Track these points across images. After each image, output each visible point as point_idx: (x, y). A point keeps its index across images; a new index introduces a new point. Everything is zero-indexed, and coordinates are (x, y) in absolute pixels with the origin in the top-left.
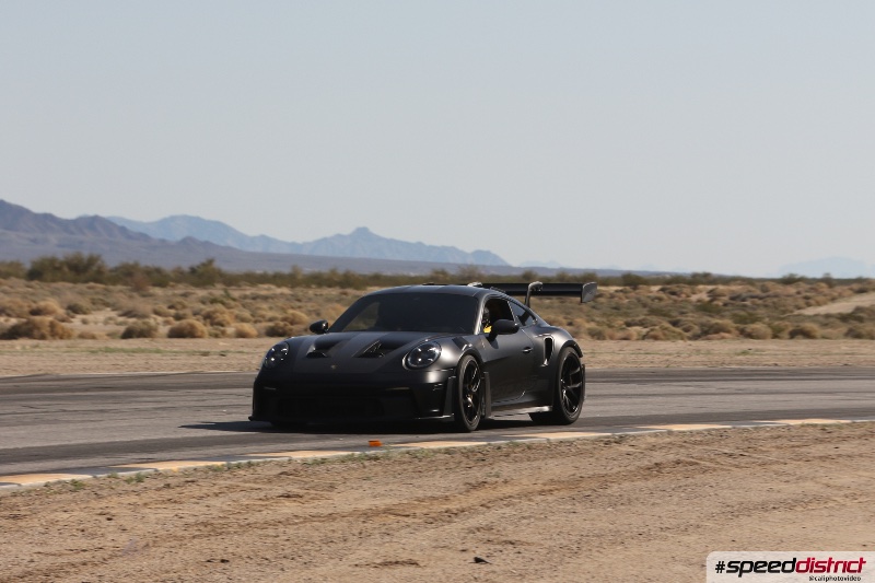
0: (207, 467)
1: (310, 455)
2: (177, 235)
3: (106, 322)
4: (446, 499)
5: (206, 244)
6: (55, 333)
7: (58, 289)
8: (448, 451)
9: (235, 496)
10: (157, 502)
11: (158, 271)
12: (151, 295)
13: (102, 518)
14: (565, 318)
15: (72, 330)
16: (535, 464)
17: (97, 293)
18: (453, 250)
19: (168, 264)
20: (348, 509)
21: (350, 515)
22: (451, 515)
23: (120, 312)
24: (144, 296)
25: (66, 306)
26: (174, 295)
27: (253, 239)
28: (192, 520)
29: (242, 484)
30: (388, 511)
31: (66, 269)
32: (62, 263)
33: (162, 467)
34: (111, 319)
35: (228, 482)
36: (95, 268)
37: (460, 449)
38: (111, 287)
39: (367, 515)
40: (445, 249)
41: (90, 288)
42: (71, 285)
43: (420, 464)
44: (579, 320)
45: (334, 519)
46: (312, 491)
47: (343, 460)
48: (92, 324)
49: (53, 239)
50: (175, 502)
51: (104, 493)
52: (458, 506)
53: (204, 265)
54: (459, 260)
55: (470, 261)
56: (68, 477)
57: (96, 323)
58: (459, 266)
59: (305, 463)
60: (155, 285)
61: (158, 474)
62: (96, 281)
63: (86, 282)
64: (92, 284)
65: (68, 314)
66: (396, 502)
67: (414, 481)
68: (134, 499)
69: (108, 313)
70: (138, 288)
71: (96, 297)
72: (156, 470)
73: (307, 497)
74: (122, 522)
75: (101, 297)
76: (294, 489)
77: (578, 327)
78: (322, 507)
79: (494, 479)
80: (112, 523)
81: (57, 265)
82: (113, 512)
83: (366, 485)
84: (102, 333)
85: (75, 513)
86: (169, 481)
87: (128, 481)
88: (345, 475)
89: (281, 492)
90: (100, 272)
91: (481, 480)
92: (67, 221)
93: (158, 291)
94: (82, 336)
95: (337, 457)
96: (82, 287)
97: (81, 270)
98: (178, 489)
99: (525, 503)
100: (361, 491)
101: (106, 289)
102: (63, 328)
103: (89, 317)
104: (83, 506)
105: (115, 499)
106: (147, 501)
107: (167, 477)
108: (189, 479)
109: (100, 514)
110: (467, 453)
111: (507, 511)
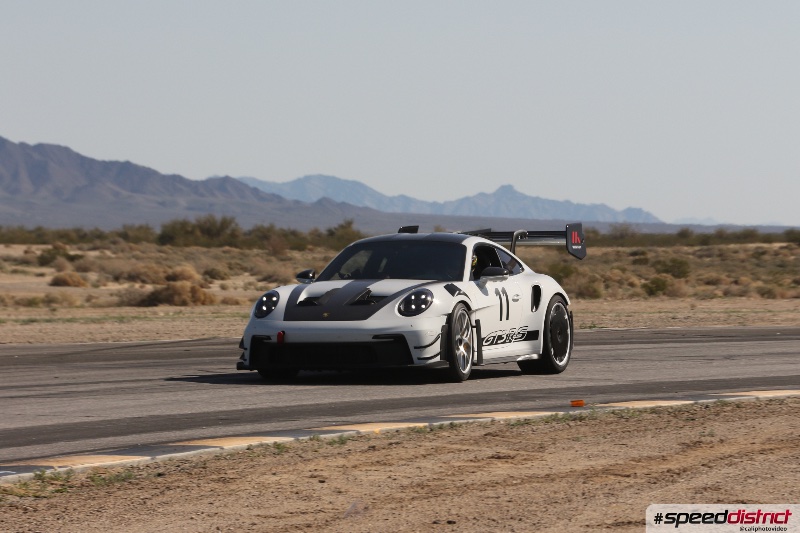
0: (409, 428)
1: (513, 416)
2: (312, 196)
3: (246, 288)
4: (664, 458)
5: (343, 206)
6: (197, 298)
7: (192, 254)
8: (653, 411)
9: (444, 457)
10: (365, 464)
11: (294, 233)
12: (290, 259)
13: (315, 481)
14: (729, 276)
15: (214, 295)
16: (749, 423)
17: (233, 257)
18: (603, 208)
19: (304, 227)
20: (564, 469)
21: (567, 475)
22: (674, 476)
23: (260, 277)
24: (282, 260)
25: (202, 271)
26: (314, 258)
27: (392, 200)
28: (406, 482)
29: (449, 446)
30: (606, 471)
31: (198, 233)
32: (194, 227)
33: (364, 429)
34: (250, 284)
35: (434, 444)
36: (228, 232)
37: (666, 408)
38: (247, 251)
39: (587, 475)
40: (594, 208)
41: (224, 252)
42: (205, 249)
43: (628, 424)
44: (743, 279)
45: (553, 480)
46: (523, 453)
47: (547, 421)
48: (232, 290)
49: (182, 201)
50: (385, 464)
51: (310, 455)
52: (678, 466)
53: (342, 227)
54: (608, 219)
55: (621, 219)
56: (270, 440)
57: (236, 288)
58: (611, 225)
59: (510, 425)
60: (293, 248)
61: (360, 437)
62: (231, 245)
63: (221, 245)
64: (227, 248)
65: (206, 280)
66: (613, 462)
67: (624, 442)
68: (341, 461)
69: (247, 278)
70: (276, 252)
71: (233, 261)
72: (358, 432)
73: (519, 458)
74: (335, 484)
75: (239, 262)
76: (504, 451)
77: (747, 285)
78: (537, 468)
79: (709, 439)
80: (325, 485)
81: (190, 229)
82: (325, 474)
83: (577, 445)
84: (243, 299)
85: (285, 476)
86: (372, 443)
87: (331, 443)
88: (553, 435)
89: (490, 453)
90: (234, 235)
91: (695, 440)
92: (197, 182)
93: (296, 254)
94: (225, 302)
95: (541, 418)
96: (215, 251)
97: (214, 233)
98: (383, 451)
99: (746, 462)
100: (573, 451)
101: (242, 254)
102: (205, 294)
103: (227, 282)
104: (291, 469)
105: (323, 462)
106: (357, 463)
107: (369, 440)
108: (393, 441)
109: (312, 477)
110: (676, 413)
111: (730, 470)
